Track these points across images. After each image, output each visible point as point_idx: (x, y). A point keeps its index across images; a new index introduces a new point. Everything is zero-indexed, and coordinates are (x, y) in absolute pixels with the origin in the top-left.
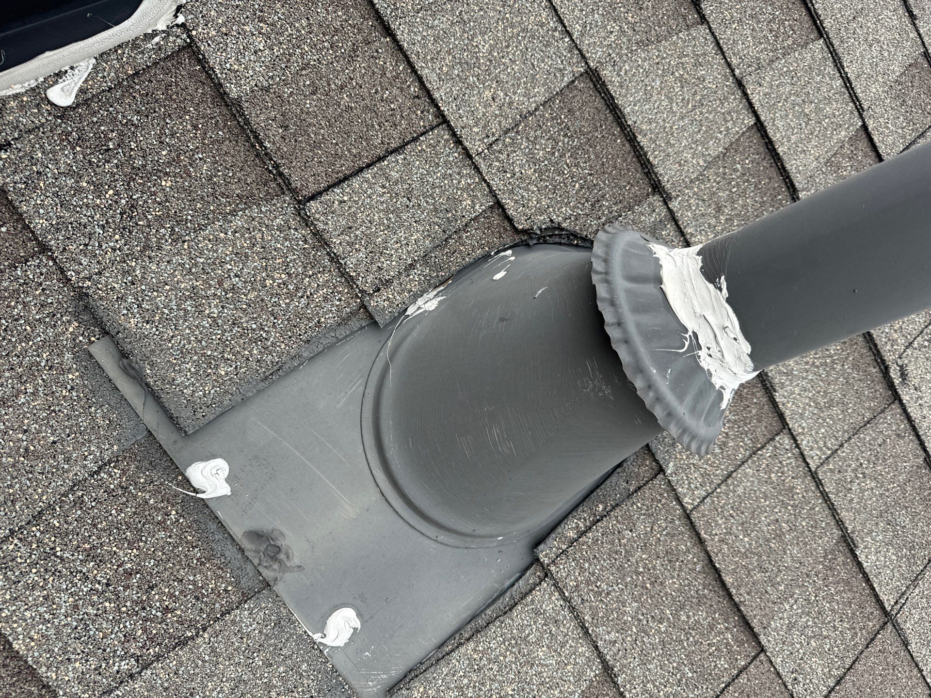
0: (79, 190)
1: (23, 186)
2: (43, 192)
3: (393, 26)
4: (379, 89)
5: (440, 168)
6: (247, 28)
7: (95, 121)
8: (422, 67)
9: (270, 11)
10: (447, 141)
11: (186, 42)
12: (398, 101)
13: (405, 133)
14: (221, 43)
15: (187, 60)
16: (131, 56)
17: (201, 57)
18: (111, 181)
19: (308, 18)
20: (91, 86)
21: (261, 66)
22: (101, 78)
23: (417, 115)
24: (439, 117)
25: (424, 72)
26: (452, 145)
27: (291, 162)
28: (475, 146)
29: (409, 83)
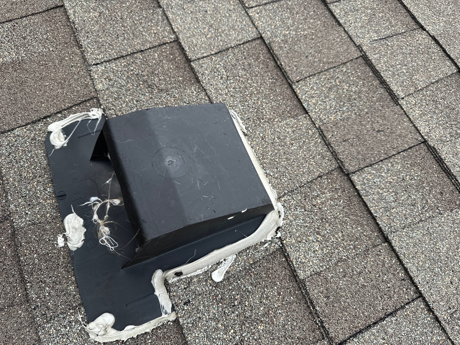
0: (217, 329)
1: (191, 325)
2: (200, 329)
3: (390, 238)
4: (381, 274)
5: (419, 328)
6: (310, 238)
7: (230, 289)
8: (407, 262)
9: (323, 228)
10: (423, 309)
11: (280, 246)
12: (392, 282)
13: (396, 303)
14: (297, 247)
15: (279, 255)
16: (253, 254)
17: (286, 254)
18: (233, 324)
19: (342, 232)
20: (232, 269)
21: (316, 260)
22: (237, 265)
23: (403, 291)
24: (417, 293)
25: (408, 266)
26: (426, 312)
27: (330, 320)
28: (442, 315)
29: (398, 271)
